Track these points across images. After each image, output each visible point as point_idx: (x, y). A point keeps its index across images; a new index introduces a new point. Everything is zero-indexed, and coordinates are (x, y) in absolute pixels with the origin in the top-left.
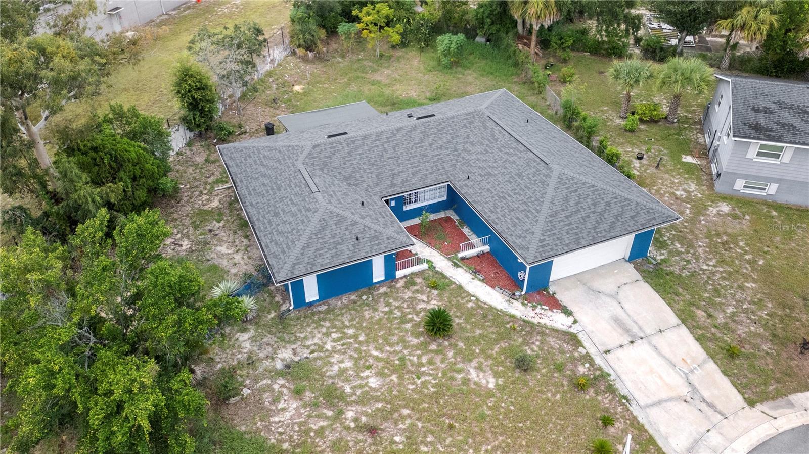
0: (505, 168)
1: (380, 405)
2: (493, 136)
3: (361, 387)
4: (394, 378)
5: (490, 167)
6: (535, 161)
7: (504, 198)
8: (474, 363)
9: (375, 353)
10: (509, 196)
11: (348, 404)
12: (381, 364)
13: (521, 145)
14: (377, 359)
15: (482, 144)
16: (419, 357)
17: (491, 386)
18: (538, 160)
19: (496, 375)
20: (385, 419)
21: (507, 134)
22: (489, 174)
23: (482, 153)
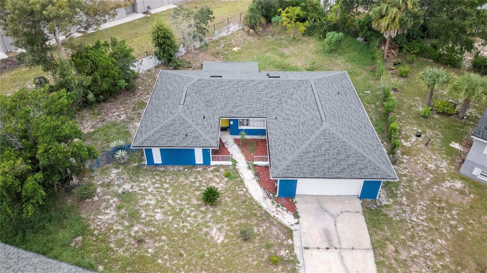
0: (299, 118)
1: (153, 229)
2: (306, 97)
3: (151, 216)
4: (170, 218)
5: (292, 115)
6: (317, 118)
7: (286, 135)
8: (219, 226)
9: (170, 201)
10: (290, 135)
11: (139, 223)
12: (169, 208)
13: (316, 106)
14: (169, 205)
15: (297, 100)
16: (192, 211)
17: (219, 241)
18: (319, 117)
19: (226, 236)
20: (152, 238)
21: (313, 97)
22: (288, 119)
23: (293, 106)
